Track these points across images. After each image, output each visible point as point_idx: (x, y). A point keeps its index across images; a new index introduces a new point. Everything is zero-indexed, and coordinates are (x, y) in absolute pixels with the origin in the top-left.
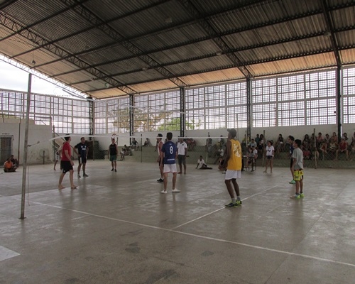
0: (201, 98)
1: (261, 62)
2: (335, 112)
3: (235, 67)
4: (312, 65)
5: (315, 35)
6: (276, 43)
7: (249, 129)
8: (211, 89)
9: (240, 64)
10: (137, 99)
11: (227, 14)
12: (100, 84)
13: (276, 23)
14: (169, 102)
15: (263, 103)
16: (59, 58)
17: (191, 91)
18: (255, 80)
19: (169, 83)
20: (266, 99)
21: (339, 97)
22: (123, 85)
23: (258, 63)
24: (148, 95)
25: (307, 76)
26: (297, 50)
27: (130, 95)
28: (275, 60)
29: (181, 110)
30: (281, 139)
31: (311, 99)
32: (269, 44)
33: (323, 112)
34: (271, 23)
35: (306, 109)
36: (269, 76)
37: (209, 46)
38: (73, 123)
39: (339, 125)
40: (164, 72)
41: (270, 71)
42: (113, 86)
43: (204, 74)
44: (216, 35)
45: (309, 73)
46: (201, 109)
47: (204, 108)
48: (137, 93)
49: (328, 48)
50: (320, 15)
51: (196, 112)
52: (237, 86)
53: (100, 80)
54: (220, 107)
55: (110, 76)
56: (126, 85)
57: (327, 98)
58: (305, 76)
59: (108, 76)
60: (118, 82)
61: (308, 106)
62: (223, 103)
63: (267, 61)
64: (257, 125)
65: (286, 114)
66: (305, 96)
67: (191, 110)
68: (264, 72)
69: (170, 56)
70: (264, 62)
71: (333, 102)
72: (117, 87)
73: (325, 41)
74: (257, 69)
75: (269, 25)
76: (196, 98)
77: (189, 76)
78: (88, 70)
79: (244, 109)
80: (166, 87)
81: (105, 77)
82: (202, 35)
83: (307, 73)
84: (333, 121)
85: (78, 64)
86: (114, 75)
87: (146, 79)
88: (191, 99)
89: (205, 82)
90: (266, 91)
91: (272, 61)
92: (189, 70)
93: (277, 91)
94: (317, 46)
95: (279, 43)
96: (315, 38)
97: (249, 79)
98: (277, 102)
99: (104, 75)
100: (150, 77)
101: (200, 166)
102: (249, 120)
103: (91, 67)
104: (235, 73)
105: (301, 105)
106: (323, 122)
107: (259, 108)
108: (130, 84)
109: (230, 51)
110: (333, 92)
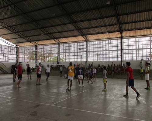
0: (67, 48)
1: (92, 35)
2: (120, 56)
3: (81, 36)
4: (112, 37)
5: (113, 25)
6: (98, 27)
7: (86, 62)
8: (71, 44)
9: (83, 35)
10: (39, 47)
11: (78, 14)
12: (22, 40)
13: (98, 19)
14: (53, 49)
15: (92, 51)
16: (3, 27)
17: (62, 45)
18: (89, 42)
19: (53, 41)
20: (94, 50)
21: (122, 50)
22: (32, 41)
23: (91, 35)
24: (44, 46)
25: (110, 41)
26: (106, 30)
27: (36, 45)
28: (97, 34)
29: (58, 53)
30: (99, 66)
31: (111, 50)
32: (95, 27)
33: (116, 56)
34: (96, 19)
35: (109, 54)
36: (95, 40)
37: (71, 27)
38: (8, 57)
39: (122, 61)
40: (51, 36)
41: (95, 38)
42: (28, 41)
43: (68, 38)
44: (73, 22)
45: (111, 40)
46: (67, 53)
47: (68, 53)
48: (39, 45)
49: (118, 30)
50: (115, 17)
51: (64, 54)
52: (82, 44)
53: (22, 38)
54: (74, 52)
55: (27, 37)
56: (34, 41)
57: (117, 50)
58: (109, 41)
59: (25, 37)
60: (30, 39)
62: (76, 51)
63: (94, 34)
64: (90, 60)
65: (101, 56)
66: (109, 49)
67: (62, 53)
68: (93, 38)
69: (54, 30)
70: (93, 34)
71: (120, 52)
72: (30, 42)
73: (117, 27)
74: (90, 37)
75: (95, 19)
76: (65, 48)
77: (62, 39)
78: (17, 33)
79: (85, 53)
80: (52, 43)
81: (24, 37)
82: (67, 22)
83: (110, 40)
84: (120, 59)
85: (12, 30)
86: (29, 36)
87: (43, 39)
88: (62, 48)
89: (68, 41)
90: (94, 46)
91: (96, 34)
92: (62, 36)
93: (98, 47)
94: (113, 30)
95: (99, 27)
96: (113, 26)
97: (87, 41)
98: (98, 51)
99: (24, 36)
100: (45, 38)
101: (65, 77)
102: (87, 58)
103: (18, 32)
104: (81, 38)
105: (107, 52)
106: (116, 60)
107: (91, 53)
108: (36, 41)
109: (79, 29)
110: (119, 48)
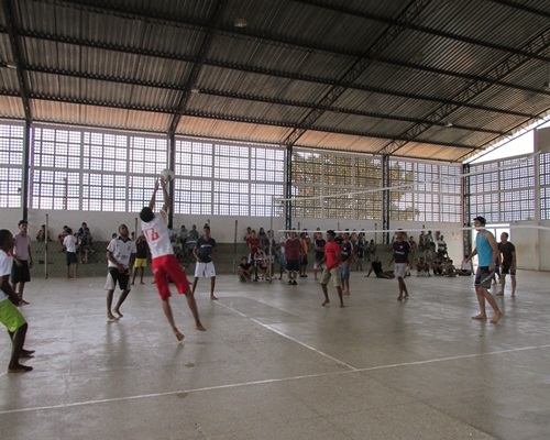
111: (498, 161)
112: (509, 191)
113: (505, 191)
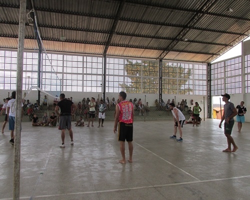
2: (101, 85)
15: (51, 72)
18: (46, 53)
25: (85, 57)
31: (87, 74)
33: (94, 84)
35: (83, 80)
39: (104, 93)
45: (87, 56)
57: (97, 75)
61: (85, 79)
65: (69, 82)
66: (83, 72)
68: (52, 48)
71: (100, 78)
79: (36, 75)
84: (100, 90)
106: (94, 90)
110: (100, 72)
111: (224, 61)
112: (229, 77)
113: (228, 77)
